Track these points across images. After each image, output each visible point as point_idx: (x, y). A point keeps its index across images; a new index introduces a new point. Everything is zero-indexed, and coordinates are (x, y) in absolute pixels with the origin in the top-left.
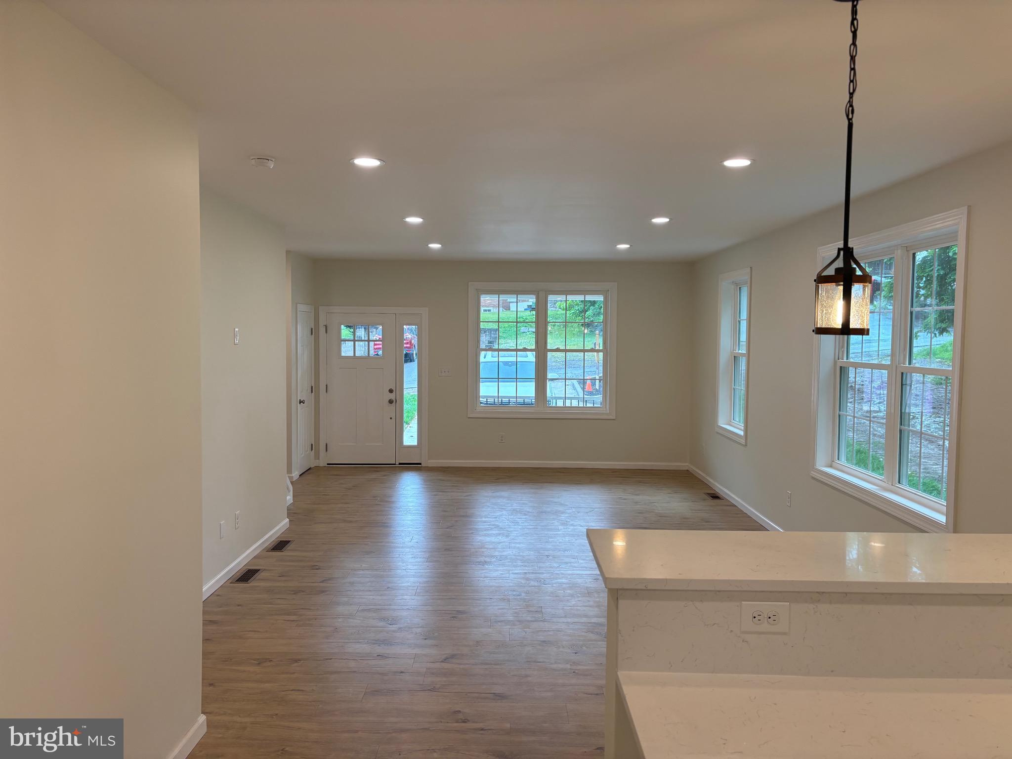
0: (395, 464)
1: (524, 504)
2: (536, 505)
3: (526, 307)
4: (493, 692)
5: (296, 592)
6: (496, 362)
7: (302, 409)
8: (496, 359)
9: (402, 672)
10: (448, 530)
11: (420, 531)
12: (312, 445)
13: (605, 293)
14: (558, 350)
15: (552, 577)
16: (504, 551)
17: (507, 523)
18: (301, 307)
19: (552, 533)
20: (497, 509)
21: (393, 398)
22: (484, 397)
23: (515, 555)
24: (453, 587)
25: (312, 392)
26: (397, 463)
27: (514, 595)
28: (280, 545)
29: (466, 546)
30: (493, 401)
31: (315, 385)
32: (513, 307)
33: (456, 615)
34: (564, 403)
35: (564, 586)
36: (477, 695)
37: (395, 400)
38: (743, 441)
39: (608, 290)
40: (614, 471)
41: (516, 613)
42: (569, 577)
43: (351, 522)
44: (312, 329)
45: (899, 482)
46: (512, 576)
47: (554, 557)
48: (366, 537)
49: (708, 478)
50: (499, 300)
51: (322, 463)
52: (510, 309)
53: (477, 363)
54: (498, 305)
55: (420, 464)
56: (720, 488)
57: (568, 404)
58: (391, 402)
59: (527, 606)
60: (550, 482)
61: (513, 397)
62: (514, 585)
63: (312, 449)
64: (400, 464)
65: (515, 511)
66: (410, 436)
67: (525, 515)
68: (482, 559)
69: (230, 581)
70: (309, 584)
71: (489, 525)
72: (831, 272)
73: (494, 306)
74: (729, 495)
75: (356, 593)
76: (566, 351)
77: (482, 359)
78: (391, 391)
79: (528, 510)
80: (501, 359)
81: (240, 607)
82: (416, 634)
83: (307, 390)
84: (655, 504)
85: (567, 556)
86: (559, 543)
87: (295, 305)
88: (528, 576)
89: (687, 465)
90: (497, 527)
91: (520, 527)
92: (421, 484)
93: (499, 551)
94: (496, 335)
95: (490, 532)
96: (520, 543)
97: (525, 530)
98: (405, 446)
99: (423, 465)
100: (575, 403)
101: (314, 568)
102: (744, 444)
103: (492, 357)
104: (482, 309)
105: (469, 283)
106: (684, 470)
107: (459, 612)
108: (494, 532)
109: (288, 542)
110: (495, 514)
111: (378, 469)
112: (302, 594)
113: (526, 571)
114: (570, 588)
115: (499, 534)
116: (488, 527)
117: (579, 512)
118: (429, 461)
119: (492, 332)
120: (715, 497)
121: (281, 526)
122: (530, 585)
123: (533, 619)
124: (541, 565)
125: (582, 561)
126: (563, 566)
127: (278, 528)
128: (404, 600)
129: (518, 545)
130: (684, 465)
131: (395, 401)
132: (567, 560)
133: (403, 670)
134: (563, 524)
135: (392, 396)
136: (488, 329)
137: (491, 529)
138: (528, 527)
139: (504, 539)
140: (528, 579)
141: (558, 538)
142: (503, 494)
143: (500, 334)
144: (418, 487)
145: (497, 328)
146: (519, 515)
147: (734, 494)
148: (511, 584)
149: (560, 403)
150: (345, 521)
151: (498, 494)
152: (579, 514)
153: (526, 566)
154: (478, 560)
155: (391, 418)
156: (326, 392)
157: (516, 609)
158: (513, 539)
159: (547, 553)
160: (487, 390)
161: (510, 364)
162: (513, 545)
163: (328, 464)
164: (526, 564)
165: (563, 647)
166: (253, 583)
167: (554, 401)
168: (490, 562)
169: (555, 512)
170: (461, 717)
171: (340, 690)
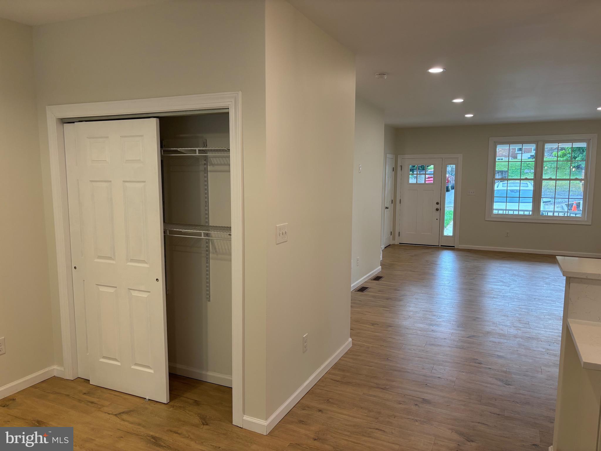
0: (439, 246)
1: (520, 271)
2: (529, 273)
3: (530, 156)
4: (496, 354)
5: (387, 299)
6: (506, 190)
7: (387, 212)
8: (505, 188)
10: (471, 280)
11: (454, 279)
12: (391, 232)
13: (588, 141)
14: (550, 179)
15: (537, 309)
16: (506, 294)
17: (508, 280)
18: (389, 156)
19: (539, 288)
20: (502, 273)
22: (496, 210)
23: (512, 296)
24: (474, 307)
25: (392, 203)
26: (440, 245)
27: (511, 314)
28: (377, 278)
29: (482, 289)
31: (394, 200)
32: (519, 157)
33: (475, 319)
34: (553, 214)
35: (545, 314)
36: (487, 354)
37: (440, 208)
39: (591, 140)
41: (512, 322)
42: (549, 310)
43: (414, 271)
44: (393, 168)
46: (510, 306)
47: (539, 300)
48: (423, 279)
50: (509, 148)
51: (397, 242)
52: (517, 158)
53: (493, 190)
54: (508, 156)
55: (454, 247)
57: (556, 214)
58: (437, 210)
59: (519, 321)
60: (540, 262)
61: (516, 210)
62: (512, 310)
63: (391, 235)
64: (441, 246)
65: (514, 275)
66: (448, 231)
67: (521, 277)
68: (492, 296)
69: (354, 291)
70: (394, 296)
71: (497, 280)
73: (505, 156)
75: (419, 303)
76: (556, 180)
77: (496, 188)
78: (437, 203)
79: (523, 275)
80: (509, 188)
81: (360, 302)
83: (390, 202)
85: (548, 300)
86: (543, 293)
87: (385, 154)
88: (521, 306)
90: (502, 281)
91: (517, 283)
92: (454, 257)
93: (503, 293)
94: (506, 175)
95: (498, 284)
96: (516, 291)
98: (445, 236)
99: (456, 247)
100: (561, 214)
101: (396, 290)
103: (503, 187)
104: (497, 158)
105: (490, 138)
107: (478, 318)
108: (500, 284)
109: (382, 277)
110: (501, 275)
111: (428, 249)
112: (391, 300)
114: (549, 315)
115: (503, 285)
116: (496, 281)
117: (558, 279)
118: (459, 245)
119: (503, 173)
121: (377, 270)
122: (522, 311)
123: (523, 327)
124: (530, 302)
125: (558, 303)
126: (545, 304)
127: (376, 270)
129: (515, 292)
131: (440, 210)
132: (548, 302)
133: (446, 338)
134: (546, 284)
135: (438, 206)
136: (500, 171)
137: (498, 282)
138: (522, 283)
139: (506, 288)
140: (520, 308)
141: (543, 291)
142: (507, 265)
143: (509, 174)
144: (452, 258)
145: (507, 170)
146: (517, 277)
148: (510, 309)
149: (550, 214)
150: (411, 271)
151: (503, 265)
152: (558, 280)
153: (520, 302)
154: (489, 296)
155: (437, 219)
156: (400, 203)
157: (513, 321)
158: (512, 288)
159: (534, 297)
160: (498, 206)
161: (515, 191)
162: (512, 291)
163: (400, 243)
165: (541, 341)
166: (365, 293)
167: (546, 213)
168: (497, 298)
169: (542, 278)
170: (477, 361)
171: (413, 341)
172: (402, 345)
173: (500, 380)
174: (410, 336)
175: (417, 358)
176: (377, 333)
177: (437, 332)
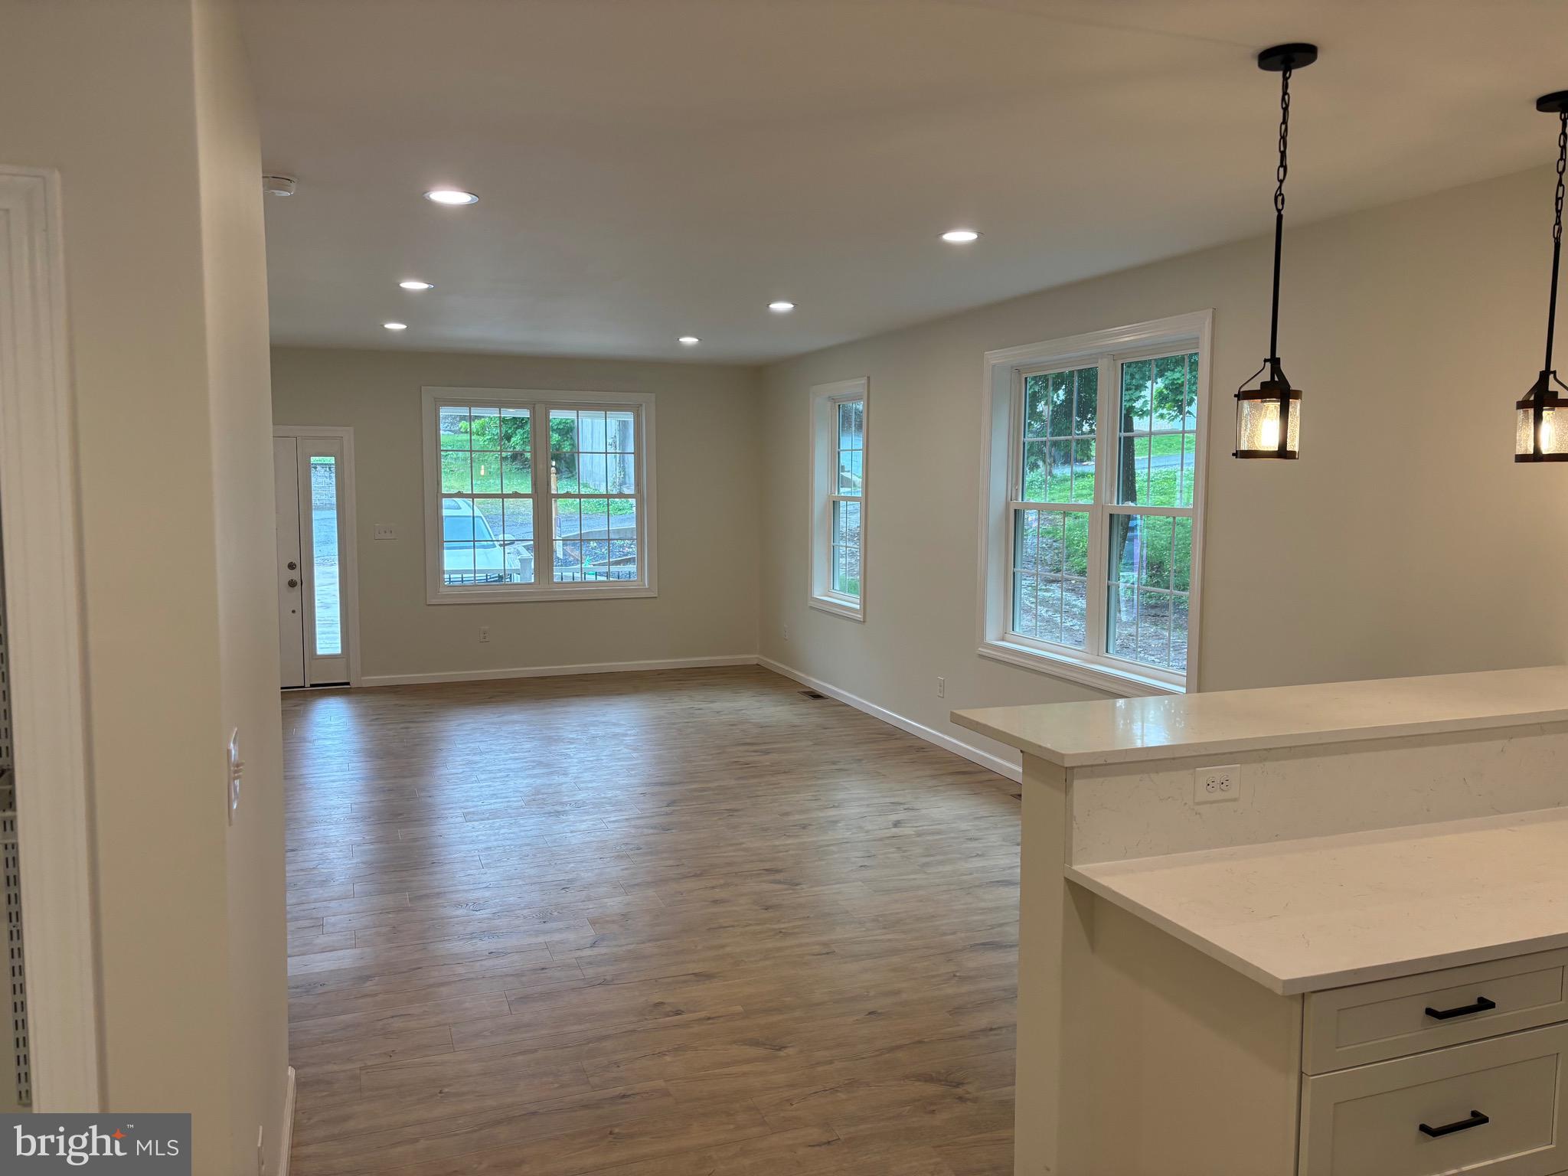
0: (304, 687)
4: (690, 972)
9: (543, 969)
13: (636, 410)
14: (568, 495)
16: (575, 795)
17: (551, 757)
20: (523, 739)
21: (297, 579)
23: (595, 799)
26: (307, 685)
27: (631, 849)
30: (473, 579)
33: (566, 886)
36: (670, 980)
37: (300, 580)
38: (860, 617)
39: (641, 405)
40: (660, 673)
41: (650, 871)
45: (1107, 652)
46: (611, 826)
49: (797, 673)
53: (439, 525)
55: (348, 684)
56: (817, 684)
58: (292, 584)
60: (577, 696)
62: (622, 836)
64: (312, 686)
65: (552, 740)
66: (328, 640)
67: (572, 743)
68: (548, 809)
71: (526, 762)
72: (1255, 385)
74: (838, 694)
76: (580, 496)
78: (292, 566)
82: (525, 917)
84: (743, 711)
88: (633, 822)
89: (757, 658)
90: (540, 763)
91: (575, 760)
93: (567, 796)
95: (535, 771)
96: (590, 782)
97: (586, 763)
98: (319, 656)
99: (353, 685)
102: (862, 620)
105: (422, 388)
106: (754, 665)
113: (627, 817)
115: (552, 774)
118: (362, 678)
120: (816, 696)
128: (472, 877)
129: (590, 785)
130: (752, 658)
131: (299, 583)
133: (543, 966)
135: (294, 575)
139: (562, 779)
140: (637, 827)
142: (515, 717)
146: (562, 743)
147: (844, 690)
148: (618, 836)
153: (621, 810)
155: (293, 612)
157: (647, 866)
158: (577, 777)
160: (456, 562)
162: (582, 785)
164: (619, 808)
168: (564, 811)
169: (613, 735)
170: (669, 1009)
171: (467, 1005)
172: (448, 1027)
173: (755, 1043)
174: (444, 990)
175: (520, 1058)
176: (343, 1017)
177: (506, 954)
